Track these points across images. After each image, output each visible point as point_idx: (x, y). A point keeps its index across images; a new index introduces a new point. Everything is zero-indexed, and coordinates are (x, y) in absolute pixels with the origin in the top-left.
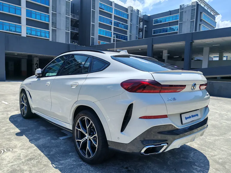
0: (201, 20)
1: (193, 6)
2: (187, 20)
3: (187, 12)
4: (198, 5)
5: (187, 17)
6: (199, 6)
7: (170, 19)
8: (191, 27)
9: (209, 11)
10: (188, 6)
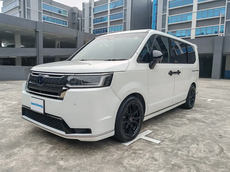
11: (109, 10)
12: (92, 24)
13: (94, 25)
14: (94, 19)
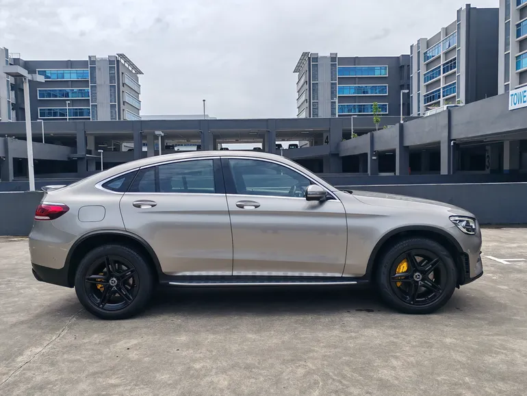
0: (123, 84)
1: (111, 62)
2: (103, 83)
3: (102, 70)
4: (118, 61)
5: (102, 78)
6: (120, 64)
7: (72, 76)
8: (111, 95)
9: (131, 69)
10: (102, 60)
11: (441, 53)
12: (423, 84)
13: (427, 86)
14: (425, 75)
